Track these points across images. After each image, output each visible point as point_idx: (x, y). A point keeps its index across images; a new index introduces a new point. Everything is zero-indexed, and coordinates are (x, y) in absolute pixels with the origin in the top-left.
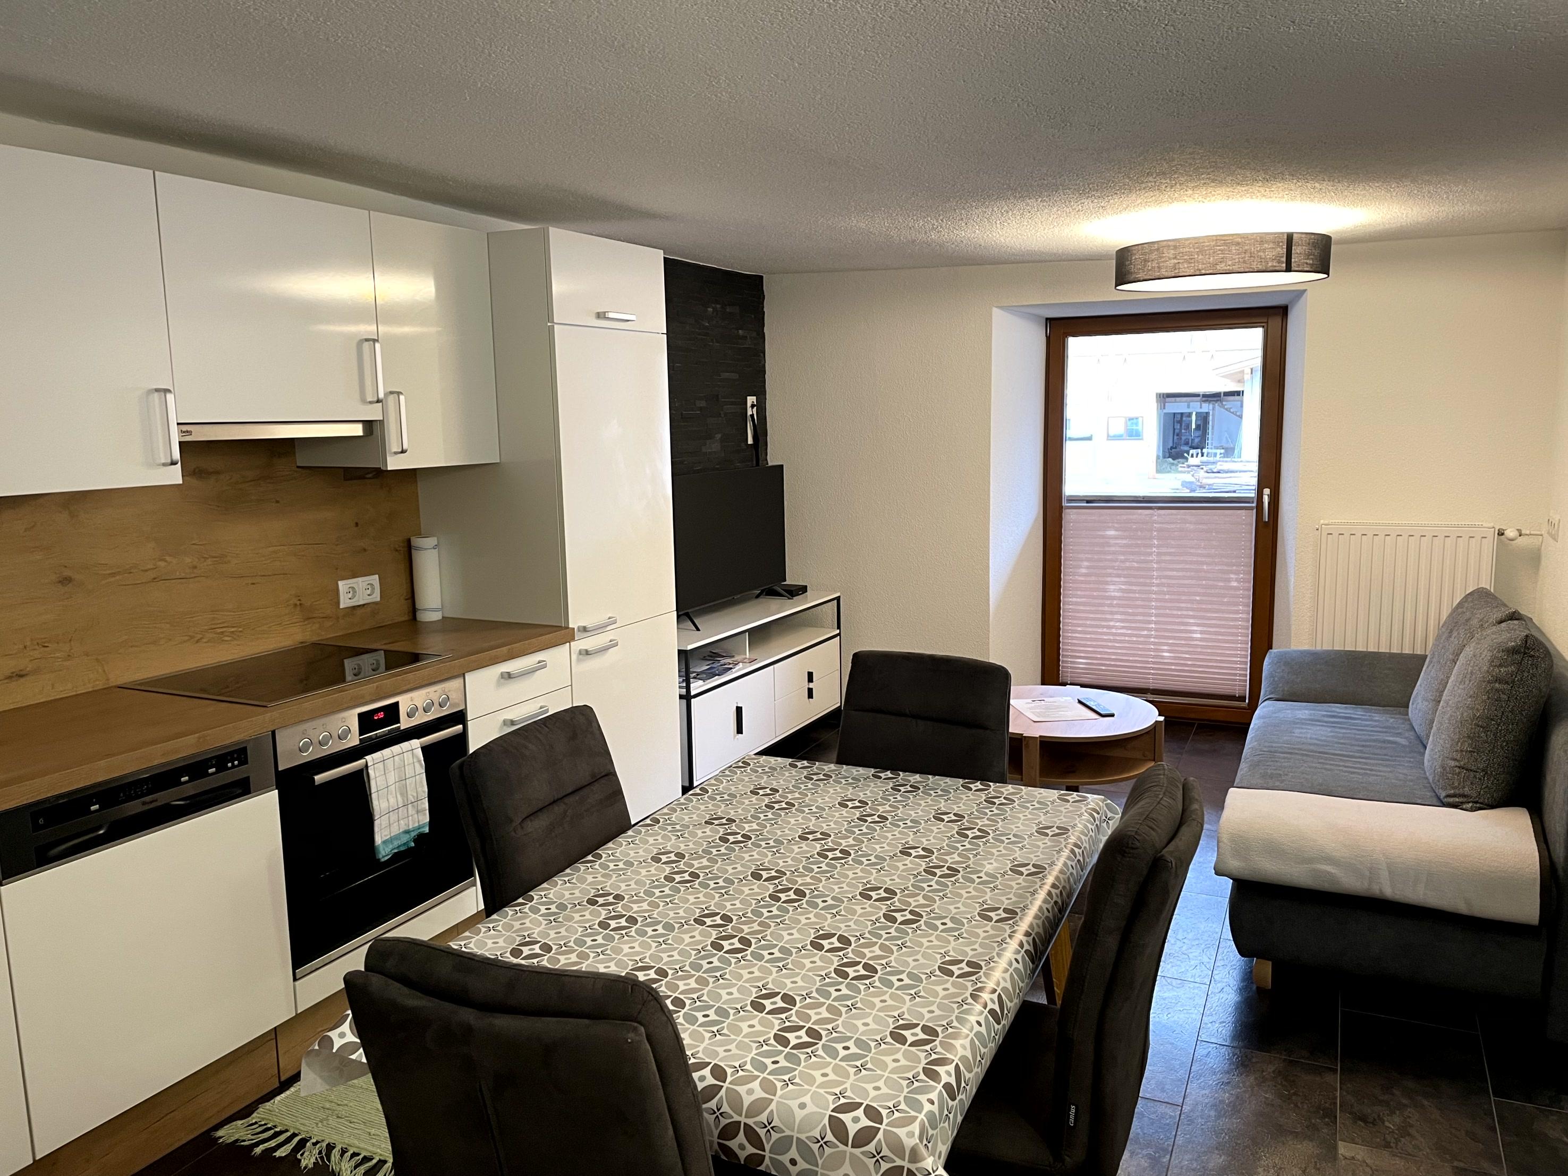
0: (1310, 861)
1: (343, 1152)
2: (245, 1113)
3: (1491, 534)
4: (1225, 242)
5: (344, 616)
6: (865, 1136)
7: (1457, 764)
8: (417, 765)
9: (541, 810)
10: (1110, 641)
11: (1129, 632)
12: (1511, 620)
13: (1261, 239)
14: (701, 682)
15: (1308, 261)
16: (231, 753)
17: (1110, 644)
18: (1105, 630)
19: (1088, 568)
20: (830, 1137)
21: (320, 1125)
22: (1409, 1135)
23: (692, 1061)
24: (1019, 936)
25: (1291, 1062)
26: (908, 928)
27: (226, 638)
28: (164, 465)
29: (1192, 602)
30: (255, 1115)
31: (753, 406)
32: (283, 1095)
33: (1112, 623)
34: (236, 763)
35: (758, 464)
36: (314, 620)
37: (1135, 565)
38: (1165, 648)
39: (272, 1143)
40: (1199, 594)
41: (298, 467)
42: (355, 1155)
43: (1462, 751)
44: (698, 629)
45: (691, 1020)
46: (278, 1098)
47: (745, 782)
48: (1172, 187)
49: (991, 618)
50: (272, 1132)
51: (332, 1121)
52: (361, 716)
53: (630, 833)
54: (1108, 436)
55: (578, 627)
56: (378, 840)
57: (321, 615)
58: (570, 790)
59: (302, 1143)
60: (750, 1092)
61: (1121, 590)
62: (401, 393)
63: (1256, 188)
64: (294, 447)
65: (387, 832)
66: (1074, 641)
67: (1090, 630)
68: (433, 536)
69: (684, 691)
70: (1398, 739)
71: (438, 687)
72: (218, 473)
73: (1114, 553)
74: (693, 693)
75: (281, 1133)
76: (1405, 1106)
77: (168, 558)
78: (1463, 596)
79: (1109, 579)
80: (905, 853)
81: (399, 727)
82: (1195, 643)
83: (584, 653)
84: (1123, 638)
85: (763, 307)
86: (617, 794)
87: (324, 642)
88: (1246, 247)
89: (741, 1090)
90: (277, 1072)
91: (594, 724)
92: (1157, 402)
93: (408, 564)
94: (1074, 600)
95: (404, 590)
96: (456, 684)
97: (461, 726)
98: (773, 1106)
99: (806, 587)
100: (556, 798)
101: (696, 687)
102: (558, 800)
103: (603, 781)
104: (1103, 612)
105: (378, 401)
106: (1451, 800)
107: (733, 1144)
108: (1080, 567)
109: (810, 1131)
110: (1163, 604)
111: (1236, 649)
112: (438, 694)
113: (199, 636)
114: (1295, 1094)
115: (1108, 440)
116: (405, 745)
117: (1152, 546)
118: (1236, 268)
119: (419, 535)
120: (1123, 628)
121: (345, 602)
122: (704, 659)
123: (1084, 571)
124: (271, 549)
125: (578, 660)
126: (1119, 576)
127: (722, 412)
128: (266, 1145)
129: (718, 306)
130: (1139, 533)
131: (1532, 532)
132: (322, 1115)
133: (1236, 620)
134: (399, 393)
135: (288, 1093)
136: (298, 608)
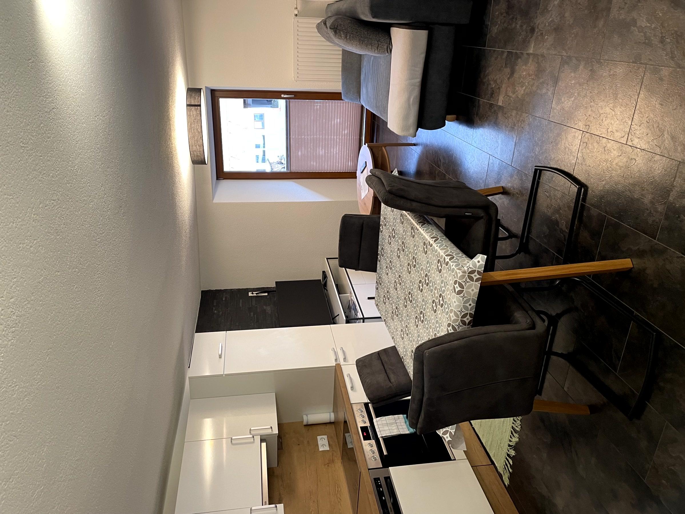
0: (409, 105)
1: (510, 441)
2: (501, 476)
3: (297, 19)
4: (190, 129)
5: (332, 448)
6: (461, 286)
7: (376, 50)
8: (382, 419)
9: (388, 377)
10: (341, 153)
11: (338, 146)
12: (326, 24)
13: (189, 116)
14: (358, 314)
15: (197, 98)
16: (376, 483)
17: (343, 153)
18: (337, 155)
19: (313, 162)
20: (462, 295)
21: (503, 449)
22: (496, 80)
23: (447, 333)
24: (418, 227)
25: (477, 114)
26: (417, 261)
27: (340, 490)
28: (277, 510)
29: (326, 123)
30: (501, 473)
31: (253, 294)
32: (495, 463)
33: (335, 153)
34: (379, 481)
35: (275, 291)
36: (334, 459)
37: (312, 144)
38: (343, 132)
39: (509, 465)
40: (323, 120)
41: (278, 466)
42: (511, 437)
43: (372, 48)
44: (339, 315)
45: (438, 332)
46: (496, 465)
47: (381, 305)
48: (172, 152)
49: (334, 200)
50: (506, 466)
51: (502, 445)
52: (364, 440)
53: (396, 346)
54: (263, 129)
55: (335, 362)
56: (407, 432)
57: (332, 456)
58: (382, 367)
59: (508, 455)
60: (453, 317)
61: (322, 149)
62: (250, 429)
63: (171, 122)
64: (271, 468)
65: (405, 430)
66: (342, 167)
67: (337, 160)
68: (303, 417)
69: (362, 320)
70: (372, 60)
71: (355, 413)
72: (280, 494)
73: (307, 152)
74: (362, 317)
75: (506, 463)
76: (488, 78)
77: (311, 511)
78: (318, 33)
79: (318, 154)
80: (399, 257)
81: (369, 426)
82: (341, 121)
83: (345, 360)
84: (340, 148)
85: (214, 290)
86: (385, 350)
87: (341, 454)
88: (192, 121)
89: (452, 319)
90: (488, 466)
91: (362, 359)
92: (247, 108)
93: (314, 426)
94: (326, 167)
95: (322, 427)
96: (355, 408)
97: (369, 404)
98: (456, 310)
99: (323, 271)
100: (385, 372)
101: (360, 316)
102: (385, 371)
103: (380, 356)
104: (331, 155)
105: (253, 437)
106: (389, 52)
107: (467, 322)
108: (313, 165)
109: (461, 300)
110: (327, 133)
111: (343, 106)
112: (358, 413)
113: (339, 499)
114: (486, 116)
115: (264, 129)
116: (375, 424)
117: (305, 139)
118: (200, 125)
119: (302, 422)
120: (336, 148)
121: (327, 448)
122: (350, 311)
123: (315, 163)
124: (308, 475)
125: (347, 362)
126: (316, 150)
127: (255, 306)
128: (509, 468)
129: (214, 308)
130: (300, 143)
131: (296, 4)
132: (500, 449)
133: (332, 106)
134: (250, 430)
135: (495, 462)
136: (329, 465)
